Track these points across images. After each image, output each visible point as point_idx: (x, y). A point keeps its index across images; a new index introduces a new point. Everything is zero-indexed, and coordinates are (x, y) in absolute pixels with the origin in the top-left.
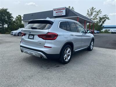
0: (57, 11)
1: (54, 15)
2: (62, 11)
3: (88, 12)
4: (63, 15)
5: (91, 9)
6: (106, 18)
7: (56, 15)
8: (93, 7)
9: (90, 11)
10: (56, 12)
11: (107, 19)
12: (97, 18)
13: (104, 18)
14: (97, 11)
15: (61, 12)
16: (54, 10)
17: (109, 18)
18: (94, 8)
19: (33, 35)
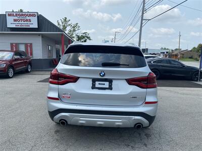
0: (16, 18)
1: (9, 25)
2: (28, 18)
3: (59, 24)
4: (31, 26)
5: (63, 20)
6: (87, 37)
7: (14, 26)
8: (66, 18)
9: (61, 23)
10: (15, 20)
11: (88, 40)
12: (74, 36)
13: (84, 37)
14: (73, 26)
15: (27, 20)
16: (10, 15)
17: (91, 38)
18: (67, 20)
19: (110, 81)
